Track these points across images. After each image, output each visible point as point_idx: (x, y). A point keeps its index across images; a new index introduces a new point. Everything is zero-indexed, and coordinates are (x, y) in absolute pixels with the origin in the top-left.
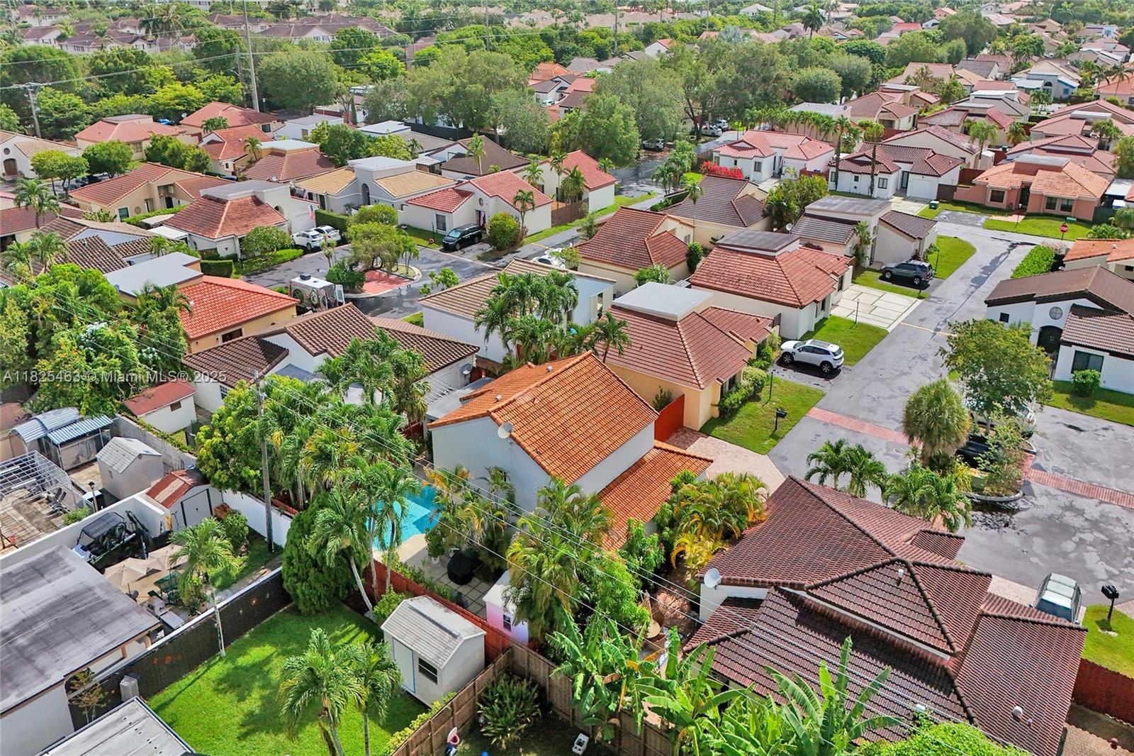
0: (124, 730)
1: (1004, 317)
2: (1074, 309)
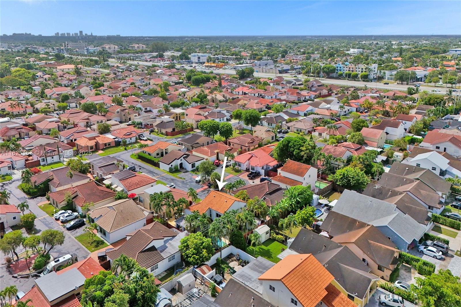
1: (172, 166)
2: (184, 158)
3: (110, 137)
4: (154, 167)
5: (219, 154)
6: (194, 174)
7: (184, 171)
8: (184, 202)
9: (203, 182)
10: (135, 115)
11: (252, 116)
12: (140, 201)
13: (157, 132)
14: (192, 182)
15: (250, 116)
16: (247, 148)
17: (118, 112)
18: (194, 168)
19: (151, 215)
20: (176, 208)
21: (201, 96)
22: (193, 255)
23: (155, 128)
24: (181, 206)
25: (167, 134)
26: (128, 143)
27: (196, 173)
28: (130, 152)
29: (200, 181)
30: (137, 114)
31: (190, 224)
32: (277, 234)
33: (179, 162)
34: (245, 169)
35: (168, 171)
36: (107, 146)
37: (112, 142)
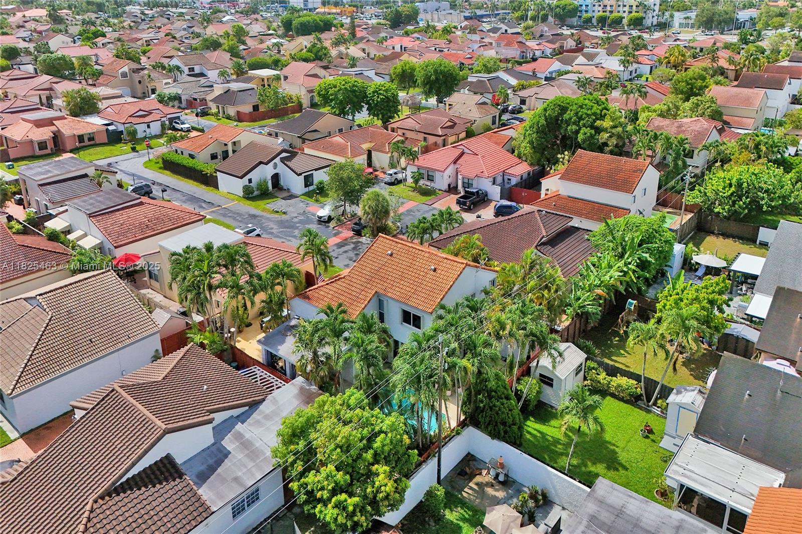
0: (690, 471)
1: (250, 181)
2: (282, 160)
3: (95, 122)
4: (203, 187)
5: (373, 153)
6: (311, 201)
7: (285, 194)
8: (289, 276)
9: (339, 220)
10: (165, 81)
11: (441, 73)
12: (151, 277)
13: (217, 115)
14: (308, 221)
15: (436, 71)
16: (440, 140)
17: (124, 75)
18: (311, 188)
19: (181, 322)
20: (261, 296)
21: (314, 50)
22: (334, 492)
23: (211, 104)
24: (278, 288)
25: (240, 118)
26: (140, 135)
27: (317, 201)
28: (144, 155)
29: (330, 219)
30: (170, 81)
31: (315, 353)
32: (613, 372)
33: (267, 172)
34: (445, 187)
35: (241, 194)
36: (86, 142)
37: (98, 132)
